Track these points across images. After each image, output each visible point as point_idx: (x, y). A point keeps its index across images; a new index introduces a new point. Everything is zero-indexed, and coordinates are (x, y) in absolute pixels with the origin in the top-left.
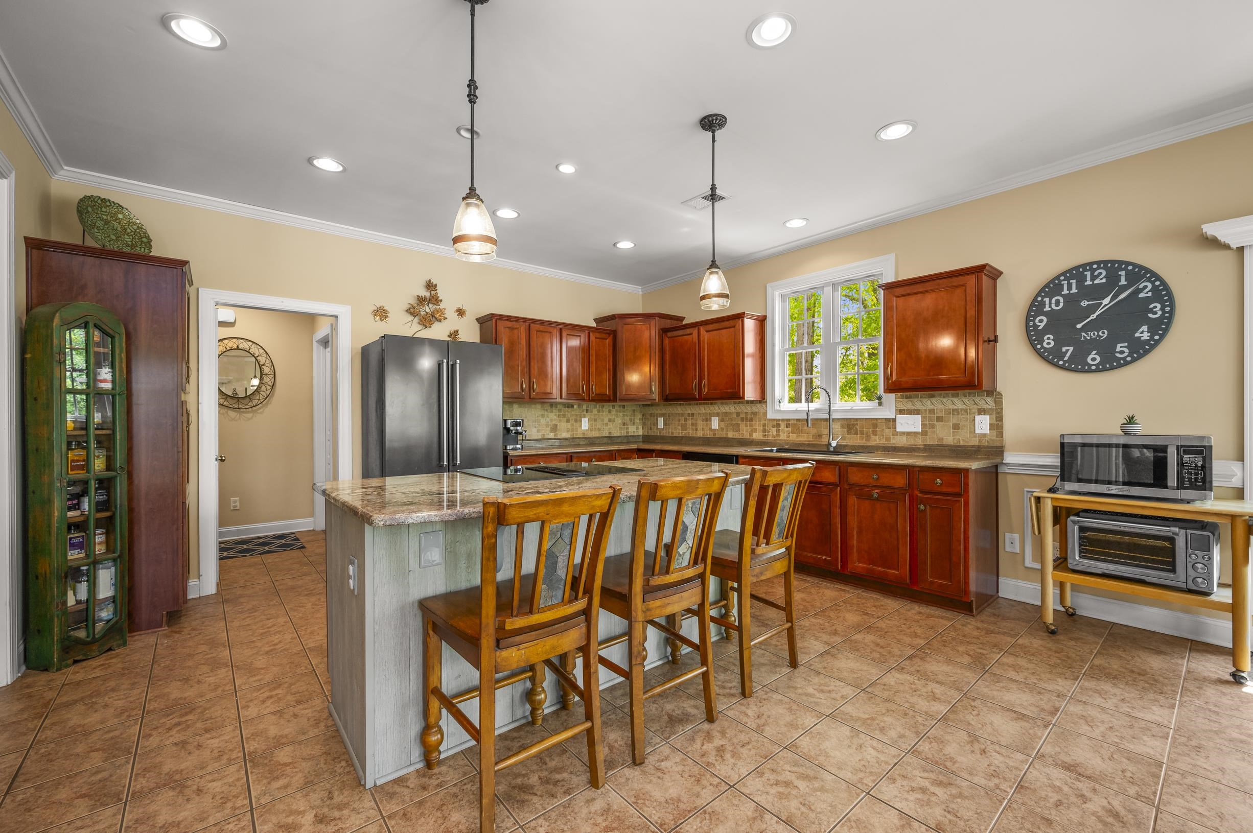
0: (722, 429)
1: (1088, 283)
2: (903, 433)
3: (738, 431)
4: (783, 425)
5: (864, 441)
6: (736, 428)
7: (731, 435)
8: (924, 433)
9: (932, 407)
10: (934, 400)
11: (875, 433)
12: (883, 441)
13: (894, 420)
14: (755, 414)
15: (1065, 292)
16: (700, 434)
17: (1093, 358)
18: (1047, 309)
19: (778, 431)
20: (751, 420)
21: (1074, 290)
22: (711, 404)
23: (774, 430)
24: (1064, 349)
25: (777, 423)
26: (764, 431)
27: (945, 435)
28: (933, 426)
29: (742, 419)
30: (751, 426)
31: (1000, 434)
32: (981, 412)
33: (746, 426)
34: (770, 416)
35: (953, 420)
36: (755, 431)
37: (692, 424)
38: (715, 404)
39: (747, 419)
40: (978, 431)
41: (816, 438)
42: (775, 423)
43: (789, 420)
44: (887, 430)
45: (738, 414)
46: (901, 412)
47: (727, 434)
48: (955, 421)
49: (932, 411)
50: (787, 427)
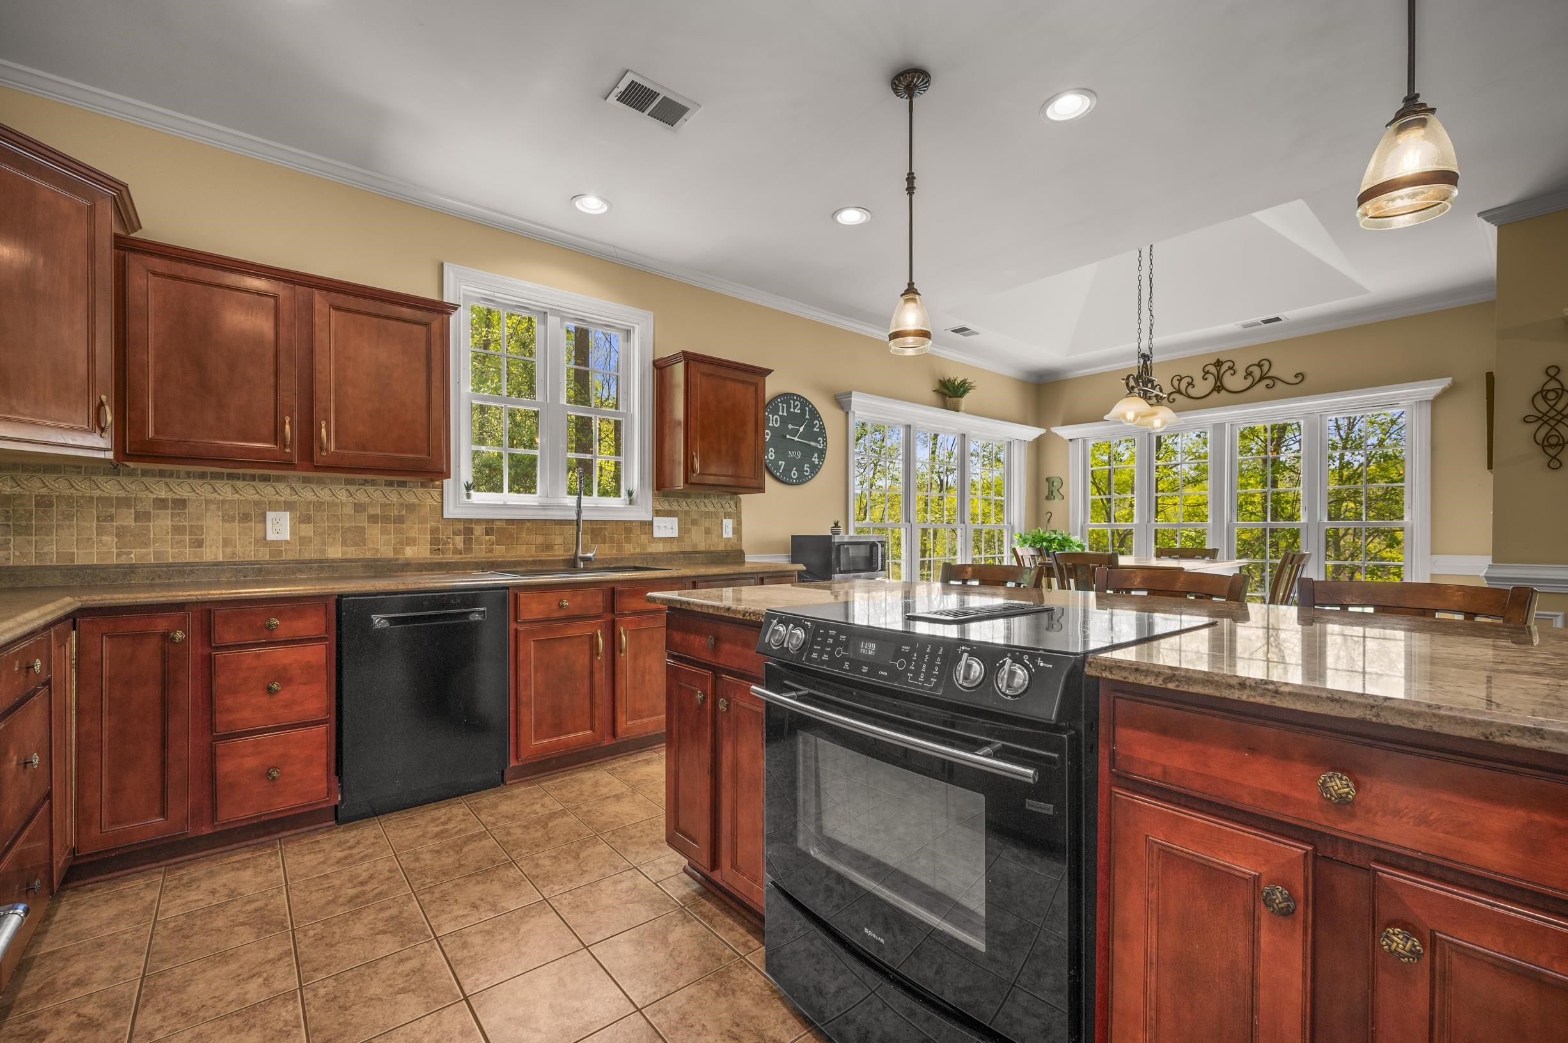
0: (303, 541)
1: (792, 410)
2: (660, 539)
3: (364, 542)
4: (478, 530)
5: (614, 552)
6: (358, 536)
7: (335, 552)
8: (680, 539)
9: (687, 508)
10: (689, 501)
11: (628, 540)
12: (638, 550)
13: (651, 523)
14: (411, 508)
15: (780, 413)
16: (212, 553)
17: (794, 474)
18: (771, 425)
19: (468, 542)
20: (400, 520)
21: (785, 414)
22: (266, 479)
23: (459, 540)
24: (780, 462)
25: (467, 527)
26: (435, 541)
27: (698, 540)
28: (689, 531)
29: (373, 519)
30: (398, 531)
31: (739, 538)
32: (727, 515)
33: (384, 532)
34: (451, 512)
35: (707, 523)
36: (411, 542)
37: (178, 530)
38: (278, 479)
39: (386, 519)
40: (725, 536)
41: (543, 551)
42: (461, 527)
43: (493, 520)
44: (643, 537)
45: (359, 507)
46: (658, 513)
47: (323, 551)
48: (707, 525)
49: (687, 513)
50: (487, 534)
